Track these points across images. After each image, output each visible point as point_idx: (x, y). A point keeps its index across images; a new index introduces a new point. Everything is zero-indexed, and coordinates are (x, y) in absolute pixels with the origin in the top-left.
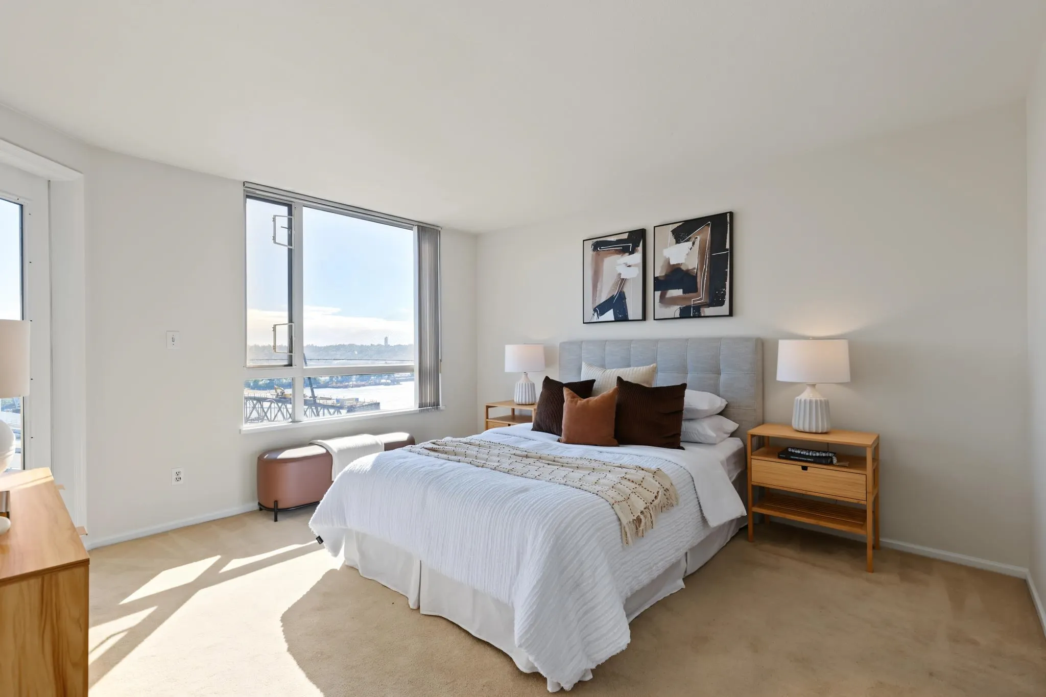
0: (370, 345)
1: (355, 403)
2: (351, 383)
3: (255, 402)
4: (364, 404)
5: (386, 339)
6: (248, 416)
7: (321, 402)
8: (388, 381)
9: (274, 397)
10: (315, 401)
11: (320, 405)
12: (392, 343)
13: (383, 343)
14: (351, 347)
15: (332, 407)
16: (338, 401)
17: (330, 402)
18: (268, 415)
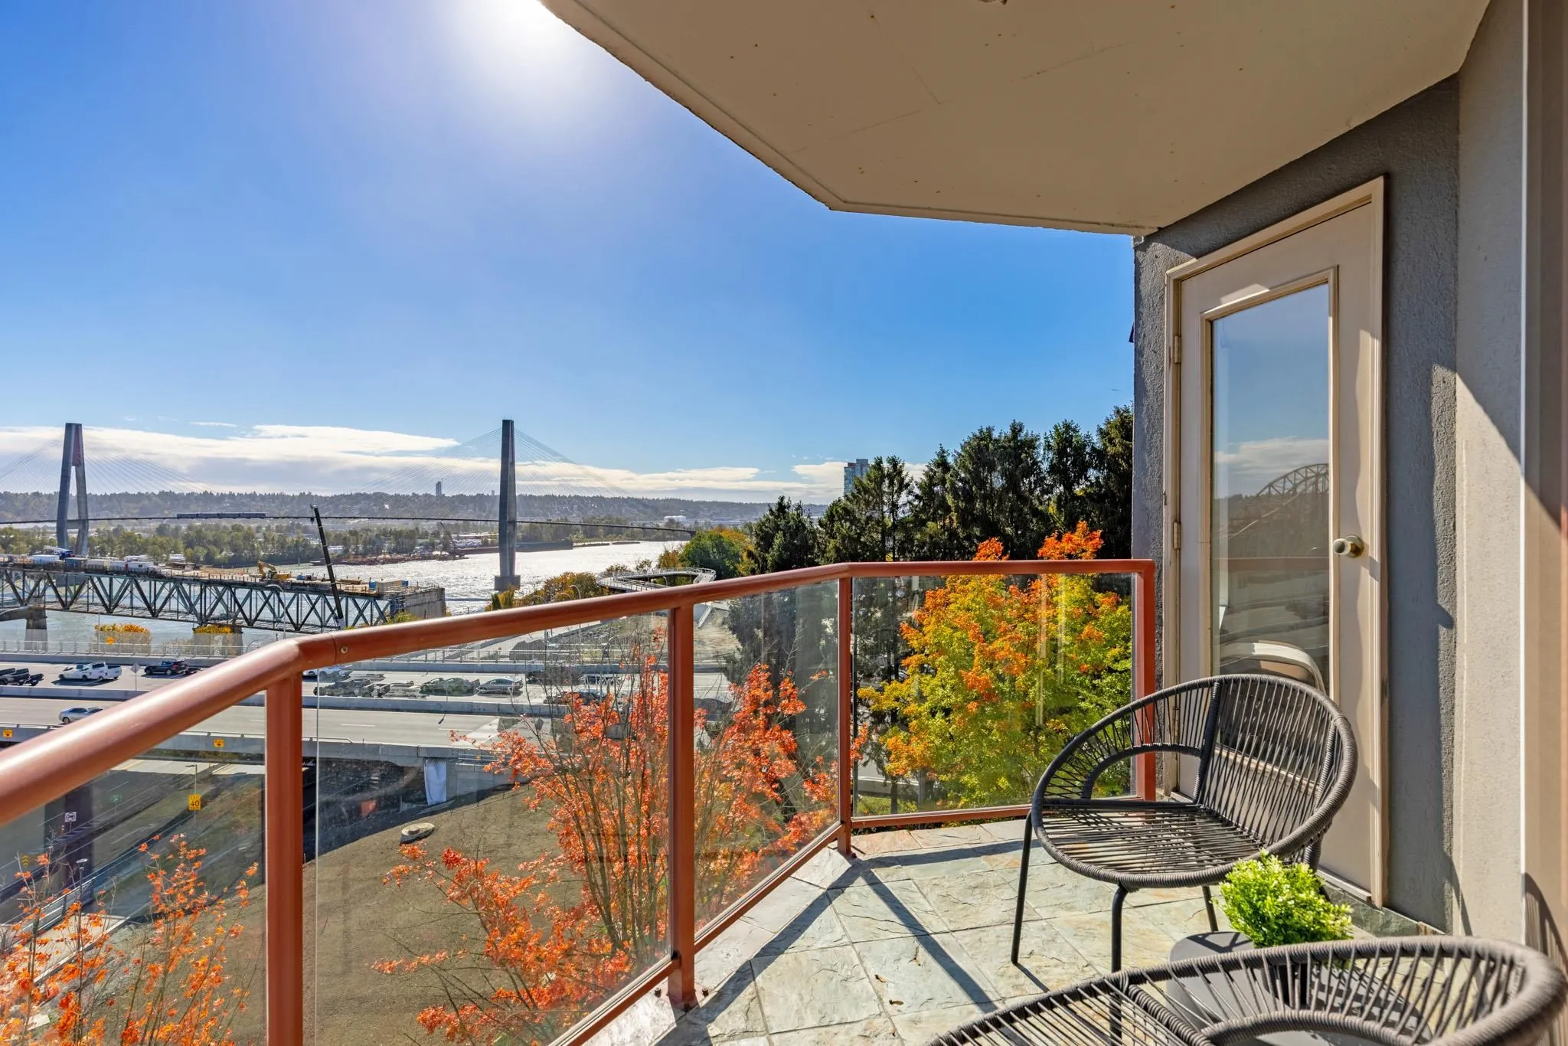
0: (411, 494)
1: (403, 589)
2: (382, 556)
3: (220, 589)
4: (418, 591)
5: (439, 485)
6: (207, 613)
7: (343, 587)
8: (444, 553)
9: (258, 580)
10: (334, 586)
11: (341, 592)
12: (448, 492)
13: (434, 493)
14: (379, 498)
15: (363, 595)
16: (372, 585)
17: (359, 589)
18: (246, 608)
